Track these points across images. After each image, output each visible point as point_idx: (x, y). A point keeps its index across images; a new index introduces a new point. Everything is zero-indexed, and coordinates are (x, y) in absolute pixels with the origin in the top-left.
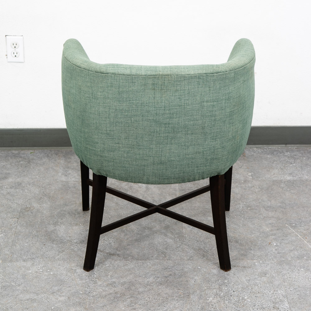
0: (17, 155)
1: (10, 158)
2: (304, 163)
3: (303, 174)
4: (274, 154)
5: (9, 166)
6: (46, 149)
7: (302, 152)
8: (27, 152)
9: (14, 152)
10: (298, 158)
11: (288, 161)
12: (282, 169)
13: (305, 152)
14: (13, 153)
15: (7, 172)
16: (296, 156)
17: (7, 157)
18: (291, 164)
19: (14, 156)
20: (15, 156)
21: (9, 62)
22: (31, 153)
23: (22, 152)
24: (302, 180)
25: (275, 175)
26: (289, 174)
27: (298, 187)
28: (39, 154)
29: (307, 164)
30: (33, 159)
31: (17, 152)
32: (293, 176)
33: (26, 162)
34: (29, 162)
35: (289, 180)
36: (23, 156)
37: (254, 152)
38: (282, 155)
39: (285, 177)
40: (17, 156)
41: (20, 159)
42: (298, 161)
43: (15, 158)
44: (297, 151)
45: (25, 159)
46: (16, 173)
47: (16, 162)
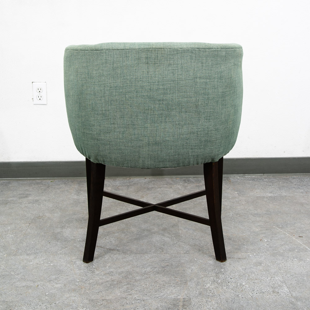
1: (33, 185)
2: (281, 185)
4: (254, 180)
5: (31, 190)
6: (65, 179)
7: (278, 178)
8: (48, 181)
9: (37, 180)
10: (275, 183)
11: (267, 184)
12: (263, 189)
13: (280, 179)
16: (273, 181)
17: (31, 184)
18: (270, 186)
20: (38, 183)
21: (34, 104)
22: (51, 182)
23: (44, 181)
24: (282, 196)
25: (258, 193)
28: (58, 182)
29: (284, 186)
31: (40, 181)
32: (273, 194)
33: (46, 187)
34: (48, 187)
36: (44, 183)
37: (238, 179)
38: (261, 180)
39: (267, 194)
41: (42, 185)
43: (37, 185)
44: (274, 178)
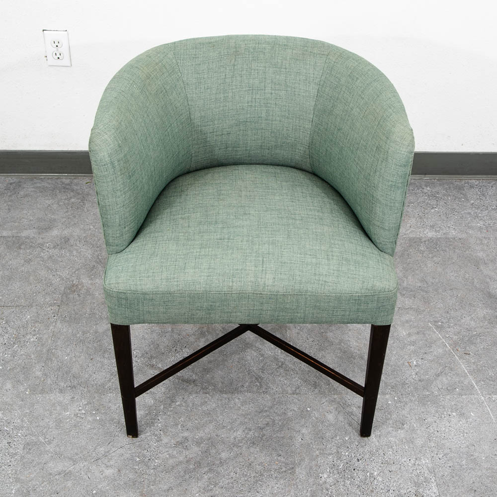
0: (67, 187)
1: (58, 191)
2: (449, 207)
5: (55, 206)
7: (446, 186)
8: (82, 182)
10: (441, 198)
11: (428, 203)
13: (450, 187)
14: (63, 183)
15: (52, 217)
16: (438, 193)
17: (54, 189)
18: (433, 208)
19: (64, 188)
22: (87, 183)
23: (75, 181)
24: (448, 239)
25: (412, 229)
26: (431, 226)
27: (443, 251)
29: (454, 210)
30: (88, 194)
31: (68, 181)
32: (436, 231)
33: (78, 199)
34: (83, 199)
35: (431, 239)
36: (75, 187)
38: (420, 191)
39: (425, 232)
40: (67, 189)
41: (72, 194)
42: (442, 203)
43: (64, 192)
45: (79, 194)
46: (64, 220)
47: (65, 199)
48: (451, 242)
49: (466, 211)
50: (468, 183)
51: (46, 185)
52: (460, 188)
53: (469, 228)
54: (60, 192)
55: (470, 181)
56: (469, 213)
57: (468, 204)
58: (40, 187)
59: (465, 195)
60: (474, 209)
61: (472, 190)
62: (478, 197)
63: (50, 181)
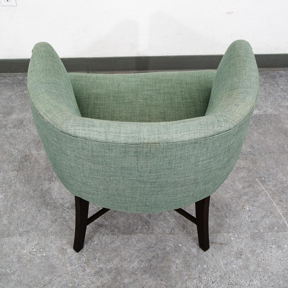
0: (21, 82)
1: (15, 85)
2: (267, 91)
3: (267, 106)
5: (14, 97)
7: (264, 76)
9: (19, 77)
14: (19, 80)
15: (12, 105)
17: (13, 84)
19: (19, 83)
21: (2, 6)
27: (264, 124)
29: (270, 93)
31: (21, 78)
32: (259, 110)
35: (256, 115)
40: (21, 84)
42: (262, 88)
43: (19, 86)
46: (20, 106)
47: (20, 91)
48: (268, 117)
49: (278, 94)
50: (279, 73)
51: (8, 81)
52: (274, 77)
53: (281, 106)
54: (17, 86)
55: (280, 72)
56: (280, 96)
57: (279, 89)
58: (4, 82)
59: (277, 82)
60: (283, 92)
61: (282, 78)
62: (285, 83)
63: (10, 78)
